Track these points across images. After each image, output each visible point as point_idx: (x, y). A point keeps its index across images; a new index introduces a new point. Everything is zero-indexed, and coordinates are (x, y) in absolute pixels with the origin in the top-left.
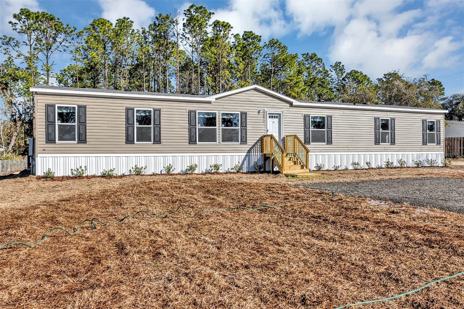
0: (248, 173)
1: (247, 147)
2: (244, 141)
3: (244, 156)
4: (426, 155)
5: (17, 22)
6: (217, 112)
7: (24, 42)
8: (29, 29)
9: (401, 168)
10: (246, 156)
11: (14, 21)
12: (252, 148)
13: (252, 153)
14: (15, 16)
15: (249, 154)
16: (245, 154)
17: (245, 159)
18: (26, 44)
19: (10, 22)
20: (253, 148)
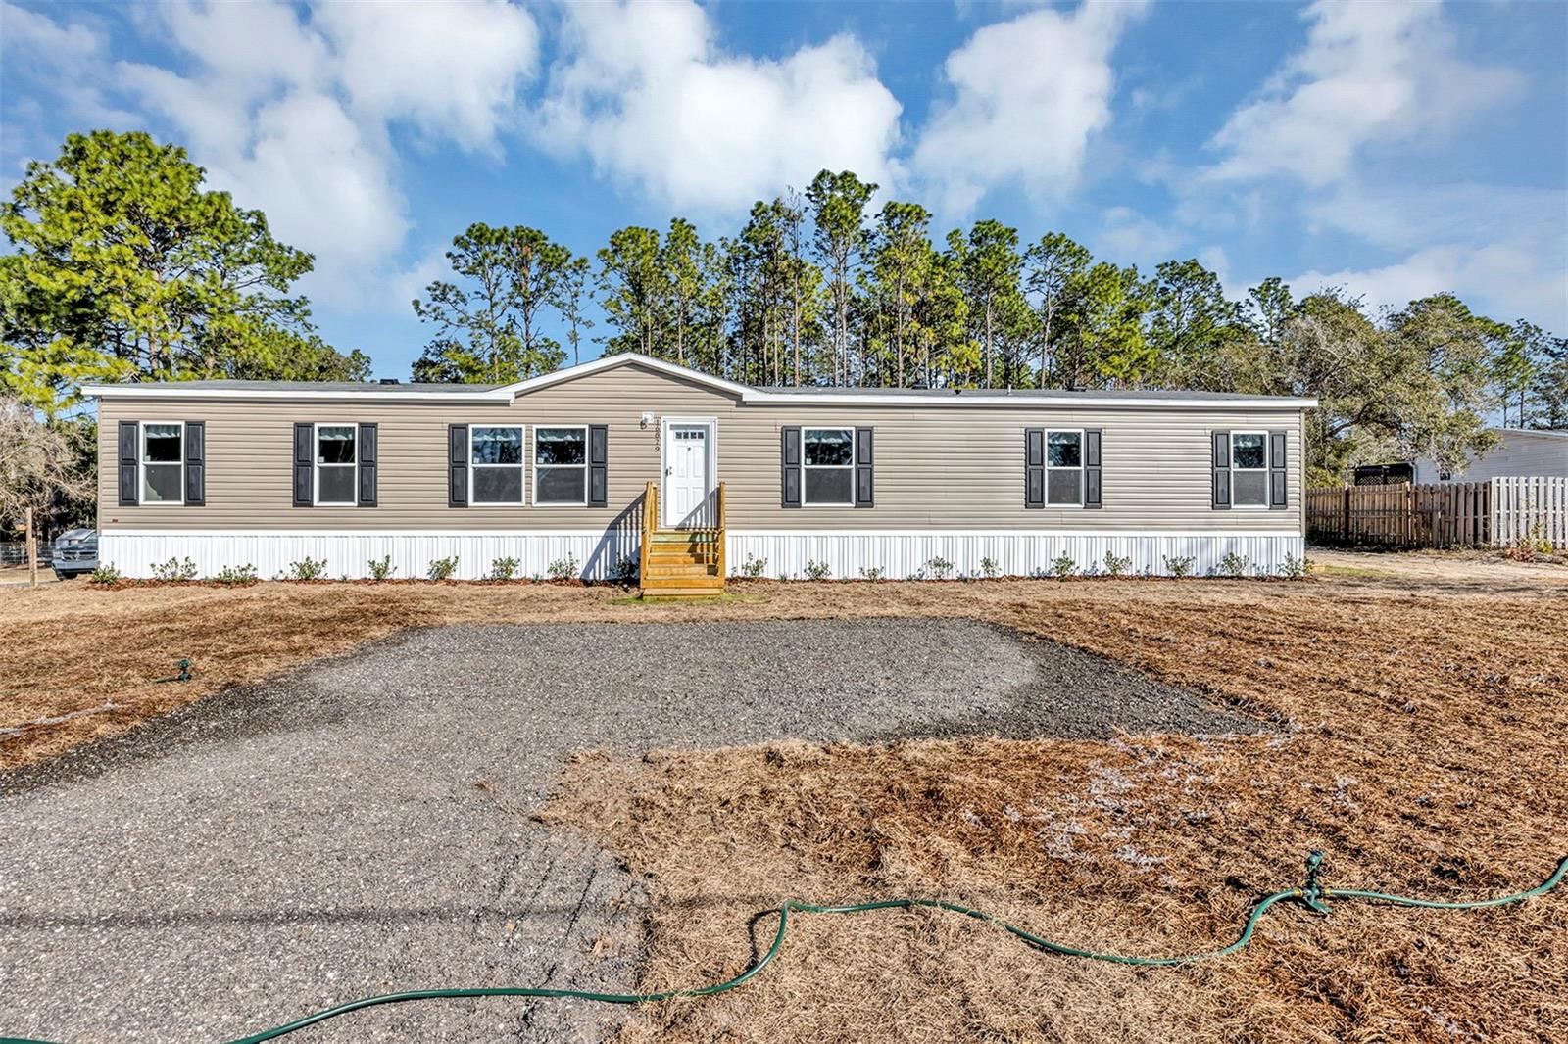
0: (608, 582)
1: (608, 515)
2: (598, 501)
3: (599, 539)
4: (1224, 541)
5: (462, 251)
6: (523, 427)
7: (477, 293)
8: (481, 264)
9: (1113, 577)
10: (606, 537)
11: (457, 251)
12: (623, 516)
13: (623, 531)
14: (457, 241)
15: (612, 532)
16: (602, 532)
17: (601, 546)
18: (483, 297)
19: (449, 255)
20: (625, 517)
